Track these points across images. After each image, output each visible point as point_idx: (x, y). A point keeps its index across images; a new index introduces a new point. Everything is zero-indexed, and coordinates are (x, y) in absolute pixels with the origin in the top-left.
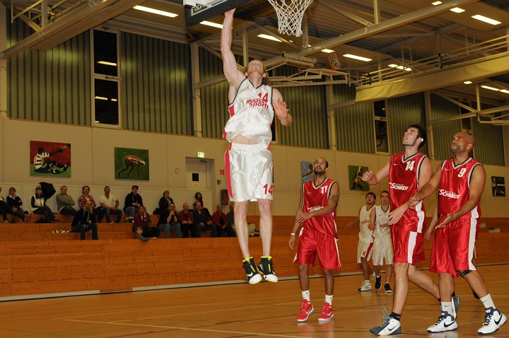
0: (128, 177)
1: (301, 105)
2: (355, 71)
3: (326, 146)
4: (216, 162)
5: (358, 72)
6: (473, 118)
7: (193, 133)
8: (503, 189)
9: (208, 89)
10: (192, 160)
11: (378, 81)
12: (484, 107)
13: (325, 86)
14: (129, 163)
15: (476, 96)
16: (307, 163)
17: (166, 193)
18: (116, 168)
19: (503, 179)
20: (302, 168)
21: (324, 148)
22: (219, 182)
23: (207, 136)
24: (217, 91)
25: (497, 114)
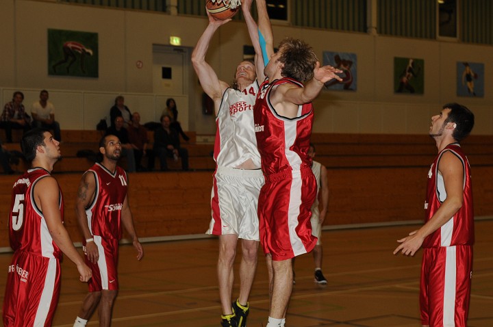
0: (67, 73)
3: (362, 28)
7: (164, 9)
10: (161, 48)
14: (69, 53)
16: (332, 53)
17: (120, 99)
18: (50, 59)
20: (325, 61)
21: (359, 31)
23: (185, 12)
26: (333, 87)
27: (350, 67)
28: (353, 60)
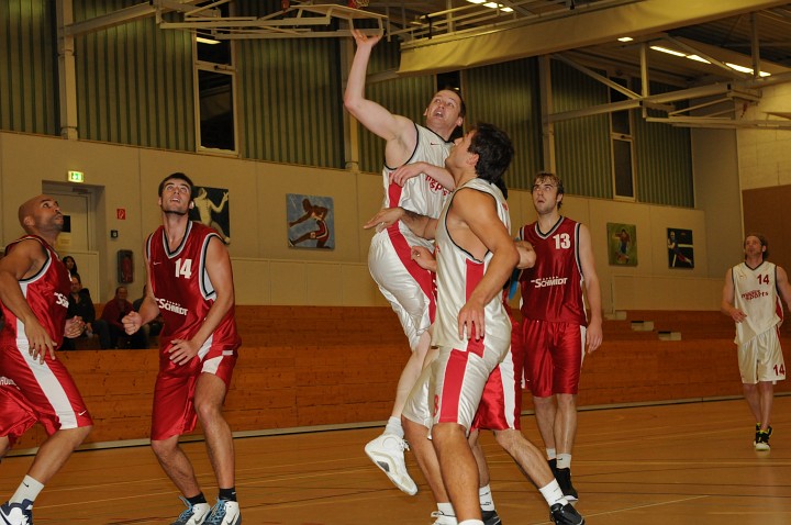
1: (289, 78)
2: (399, 9)
3: (338, 163)
4: (107, 191)
5: (407, 10)
6: (634, 109)
7: (57, 130)
8: (689, 253)
9: (90, 37)
10: (56, 188)
11: (445, 32)
12: (655, 89)
13: (337, 39)
15: (639, 66)
16: (298, 197)
19: (689, 233)
20: (289, 207)
21: (335, 166)
22: (114, 234)
23: (89, 138)
24: (111, 43)
25: (680, 105)
26: (302, 244)
27: (324, 216)
28: (328, 207)
